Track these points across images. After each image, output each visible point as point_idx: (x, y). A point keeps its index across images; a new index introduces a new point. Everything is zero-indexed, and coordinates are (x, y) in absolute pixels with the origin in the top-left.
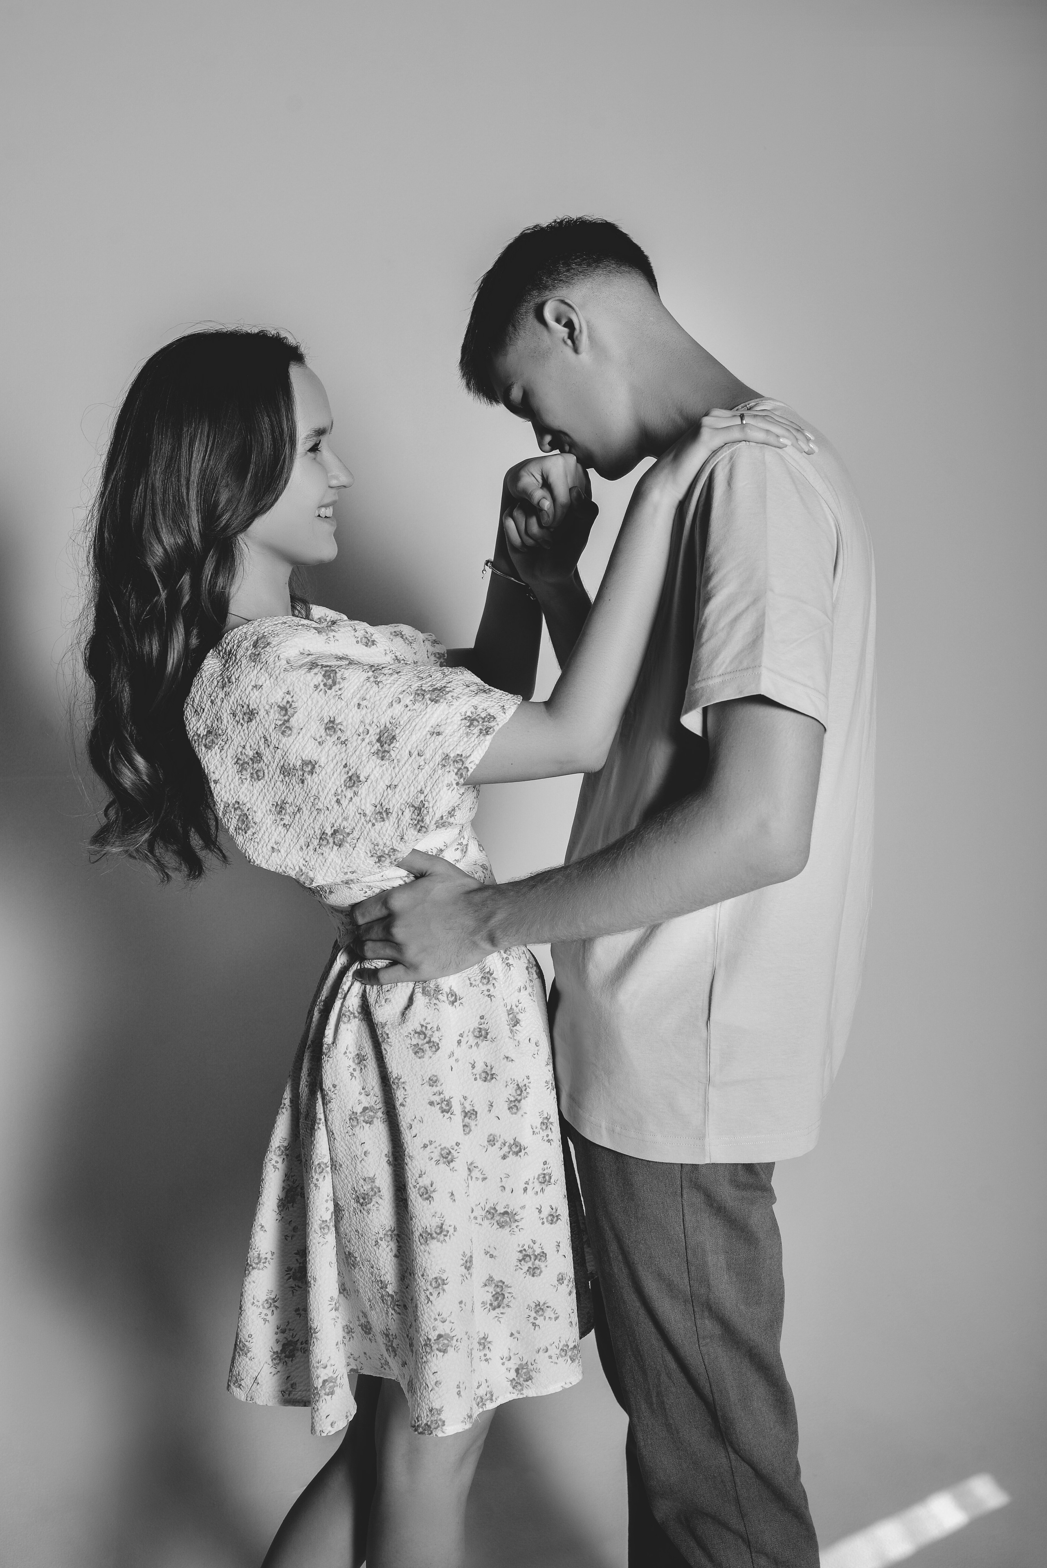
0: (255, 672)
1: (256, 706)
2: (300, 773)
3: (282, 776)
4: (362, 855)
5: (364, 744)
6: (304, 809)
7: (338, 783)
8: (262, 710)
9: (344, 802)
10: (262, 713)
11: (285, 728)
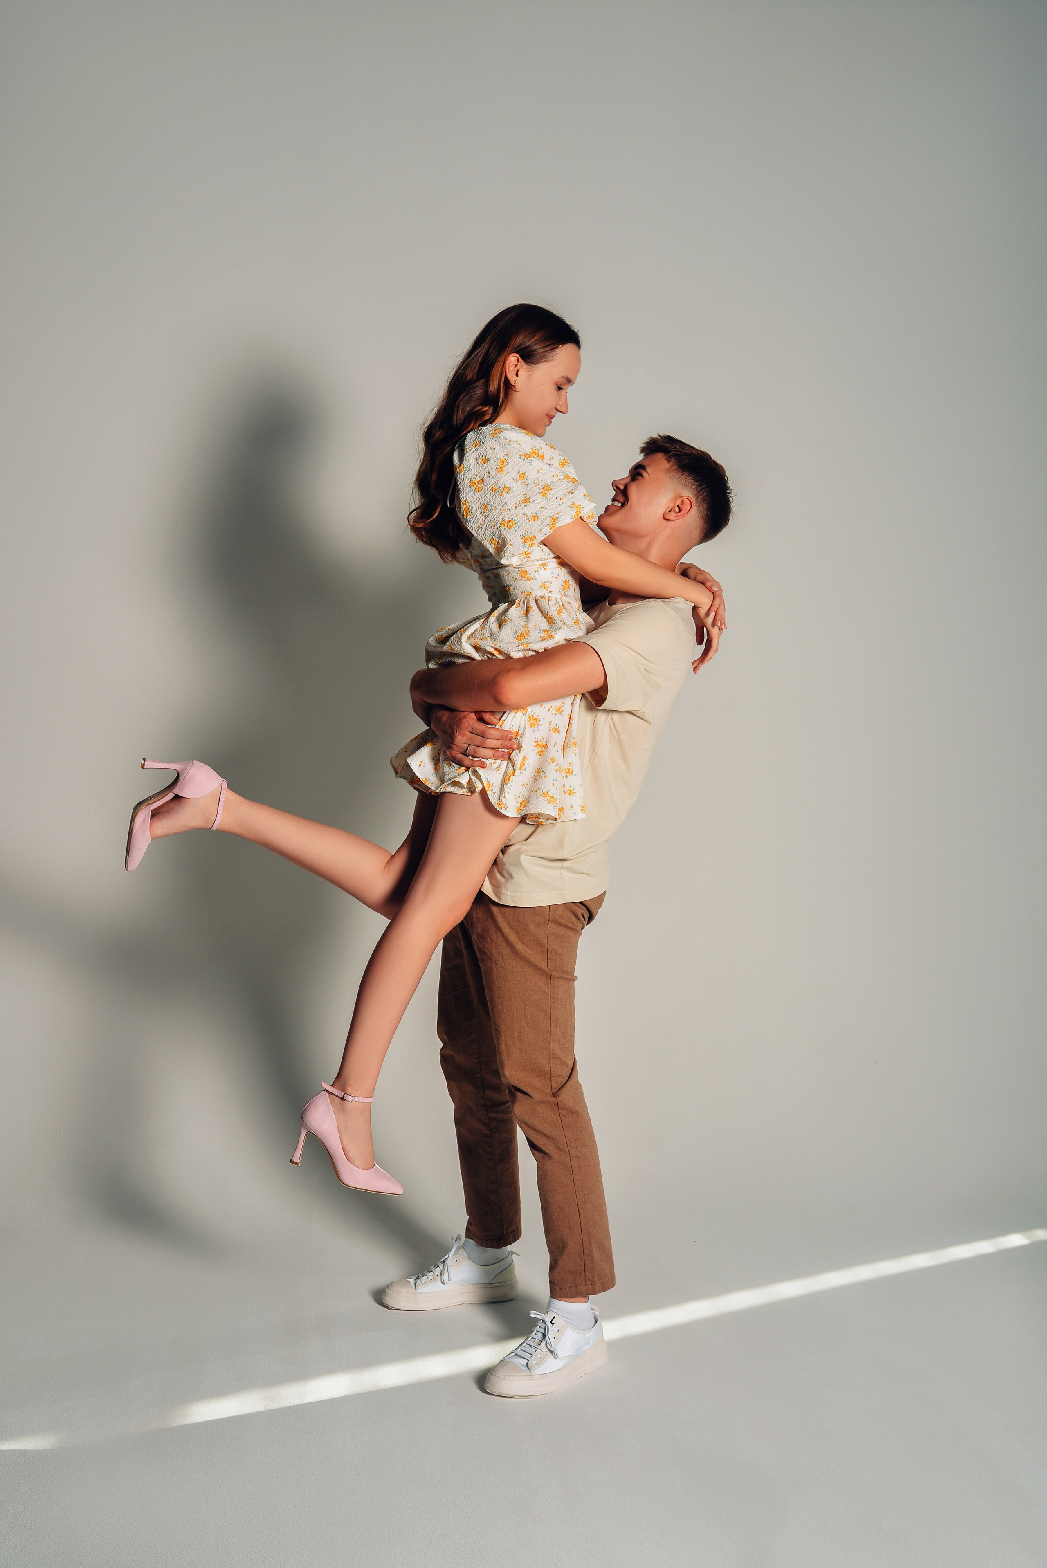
0: (493, 443)
1: (489, 457)
2: (502, 491)
3: (491, 491)
5: (536, 488)
6: (497, 508)
7: (518, 500)
8: (492, 460)
9: (519, 508)
10: (492, 461)
11: (500, 470)
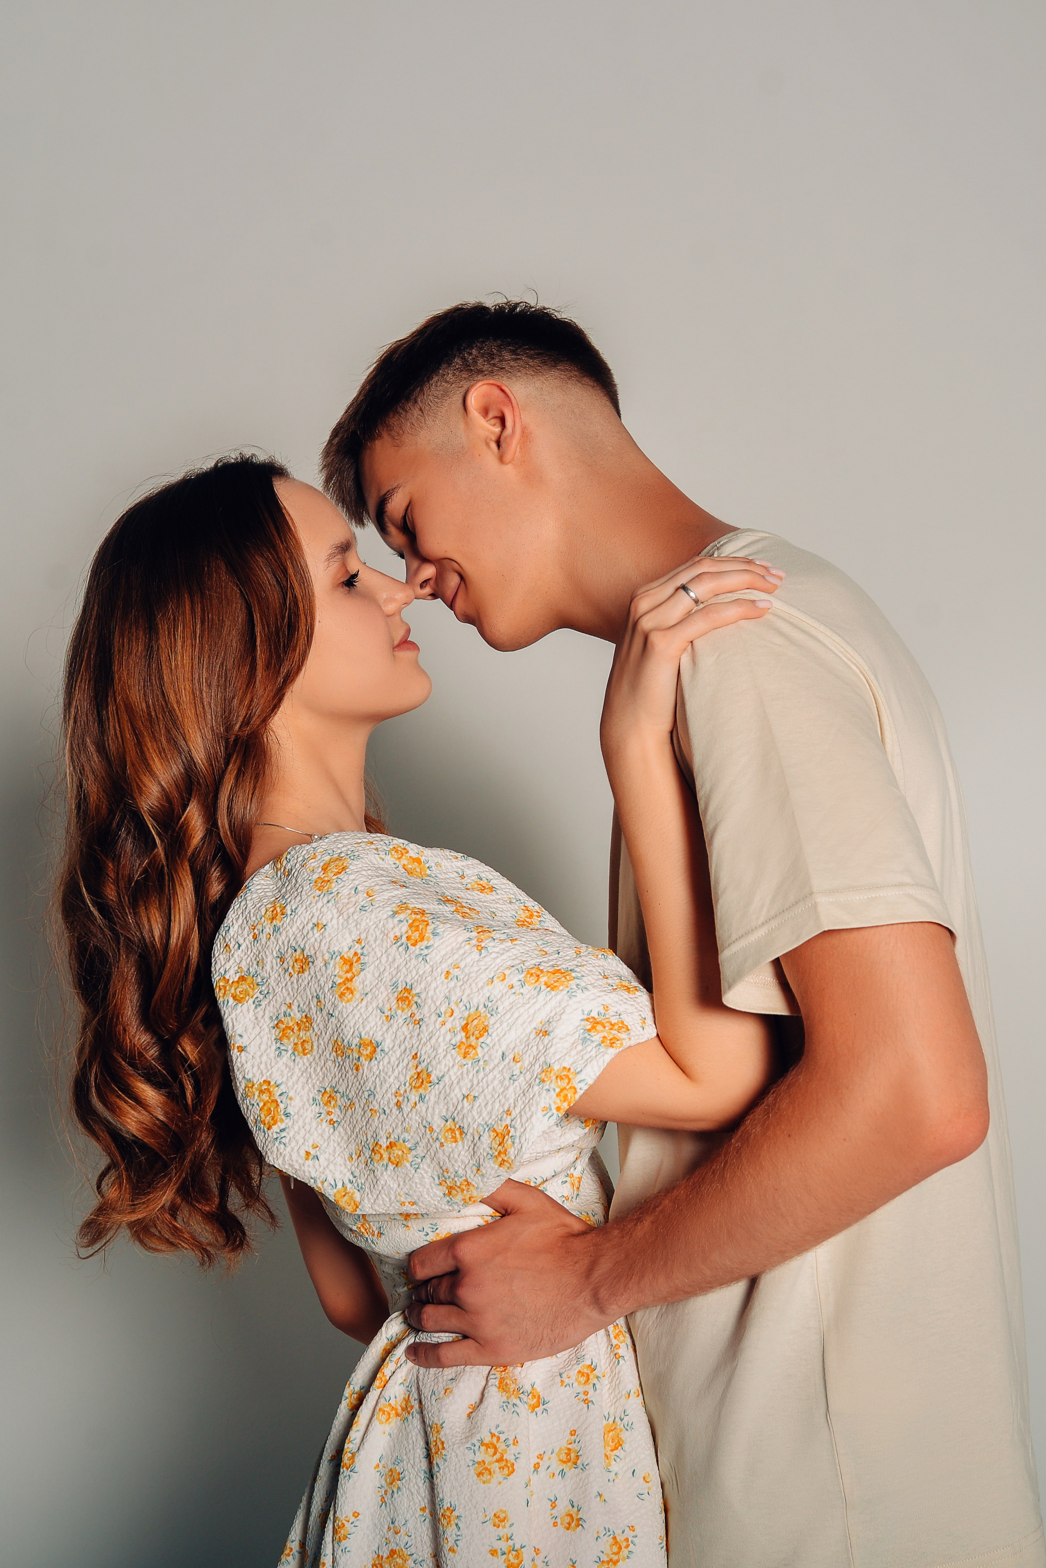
0: (320, 905)
1: (313, 952)
2: (356, 1055)
3: (334, 1054)
4: (427, 1181)
5: (443, 1030)
6: (357, 1106)
7: (402, 1079)
8: (320, 959)
9: (406, 1108)
10: (319, 963)
11: (345, 989)
